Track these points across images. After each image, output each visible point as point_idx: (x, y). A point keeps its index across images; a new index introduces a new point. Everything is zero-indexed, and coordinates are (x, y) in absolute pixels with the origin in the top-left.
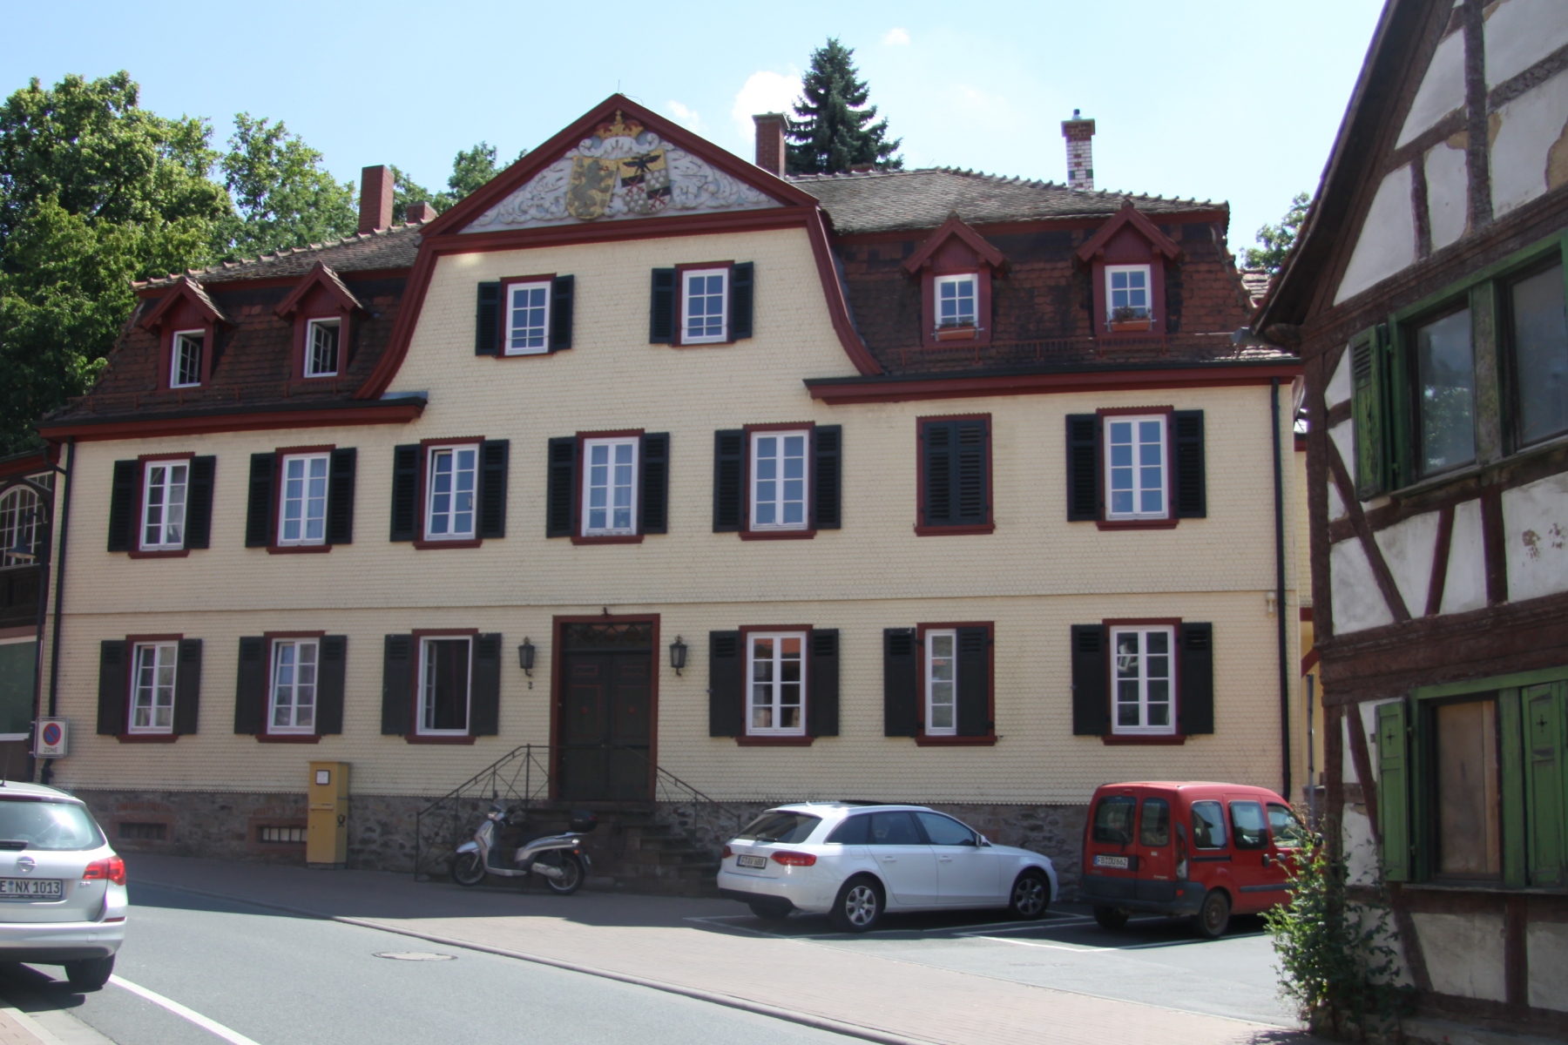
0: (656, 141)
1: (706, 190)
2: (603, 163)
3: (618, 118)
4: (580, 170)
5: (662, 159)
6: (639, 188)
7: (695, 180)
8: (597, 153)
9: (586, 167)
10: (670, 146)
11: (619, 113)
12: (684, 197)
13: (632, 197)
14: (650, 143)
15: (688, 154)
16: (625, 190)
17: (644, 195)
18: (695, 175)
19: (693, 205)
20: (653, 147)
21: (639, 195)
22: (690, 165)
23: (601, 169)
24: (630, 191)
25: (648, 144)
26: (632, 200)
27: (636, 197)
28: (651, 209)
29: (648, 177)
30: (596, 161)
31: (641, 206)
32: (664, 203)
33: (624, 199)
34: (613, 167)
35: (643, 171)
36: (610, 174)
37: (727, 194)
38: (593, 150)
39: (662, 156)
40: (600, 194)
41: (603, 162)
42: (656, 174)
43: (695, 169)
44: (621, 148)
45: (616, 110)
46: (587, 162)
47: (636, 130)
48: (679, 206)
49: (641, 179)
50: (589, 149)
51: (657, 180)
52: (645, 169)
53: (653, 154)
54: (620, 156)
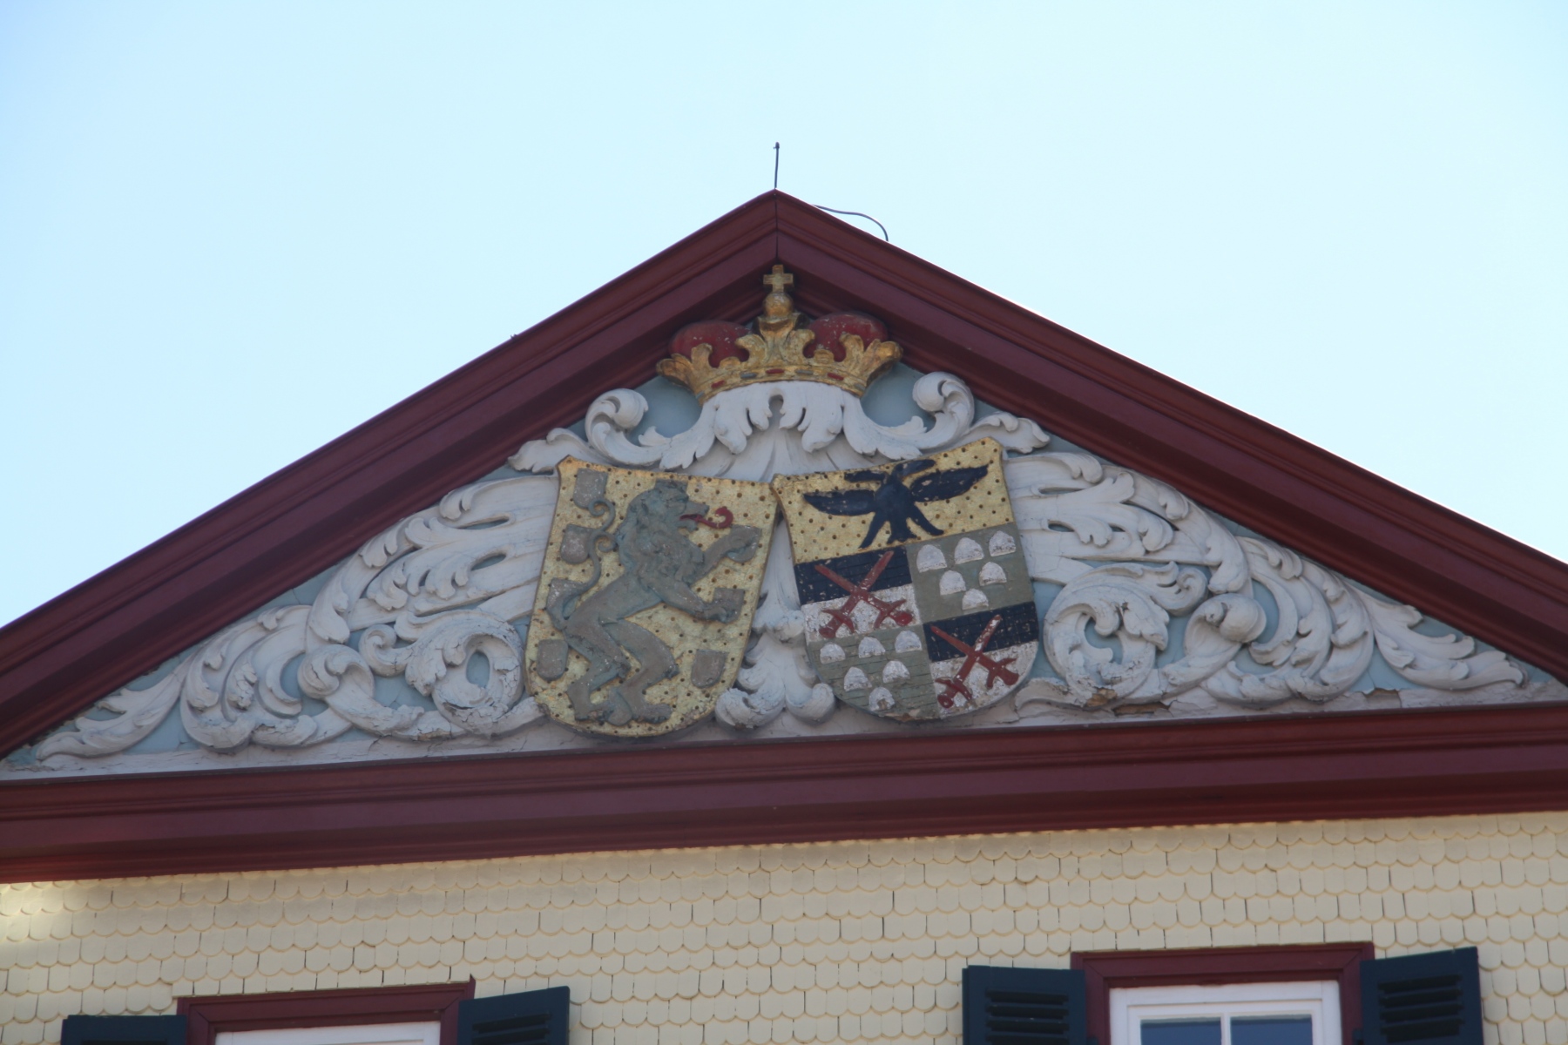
0: (962, 408)
1: (1216, 625)
2: (703, 493)
3: (778, 303)
4: (590, 522)
5: (989, 481)
6: (886, 609)
7: (1151, 581)
8: (678, 450)
9: (622, 507)
10: (1028, 433)
11: (778, 280)
12: (1104, 654)
13: (851, 645)
14: (929, 419)
15: (1114, 470)
16: (815, 615)
17: (910, 640)
18: (1149, 560)
19: (1151, 689)
20: (943, 432)
21: (888, 639)
22: (1126, 517)
23: (698, 518)
24: (839, 618)
25: (917, 421)
26: (851, 659)
27: (870, 647)
28: (946, 700)
29: (928, 558)
30: (673, 484)
31: (897, 685)
32: (1010, 678)
33: (811, 656)
34: (753, 512)
35: (900, 532)
36: (742, 545)
37: (1314, 644)
38: (651, 436)
39: (994, 472)
40: (692, 628)
41: (708, 488)
42: (967, 550)
43: (1157, 533)
44: (795, 432)
45: (769, 271)
46: (623, 489)
47: (863, 356)
48: (1084, 694)
49: (897, 570)
50: (632, 434)
51: (971, 574)
52: (912, 525)
53: (945, 464)
54: (784, 466)
